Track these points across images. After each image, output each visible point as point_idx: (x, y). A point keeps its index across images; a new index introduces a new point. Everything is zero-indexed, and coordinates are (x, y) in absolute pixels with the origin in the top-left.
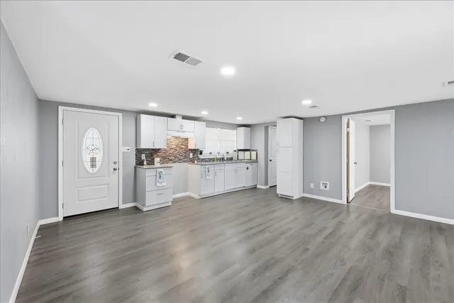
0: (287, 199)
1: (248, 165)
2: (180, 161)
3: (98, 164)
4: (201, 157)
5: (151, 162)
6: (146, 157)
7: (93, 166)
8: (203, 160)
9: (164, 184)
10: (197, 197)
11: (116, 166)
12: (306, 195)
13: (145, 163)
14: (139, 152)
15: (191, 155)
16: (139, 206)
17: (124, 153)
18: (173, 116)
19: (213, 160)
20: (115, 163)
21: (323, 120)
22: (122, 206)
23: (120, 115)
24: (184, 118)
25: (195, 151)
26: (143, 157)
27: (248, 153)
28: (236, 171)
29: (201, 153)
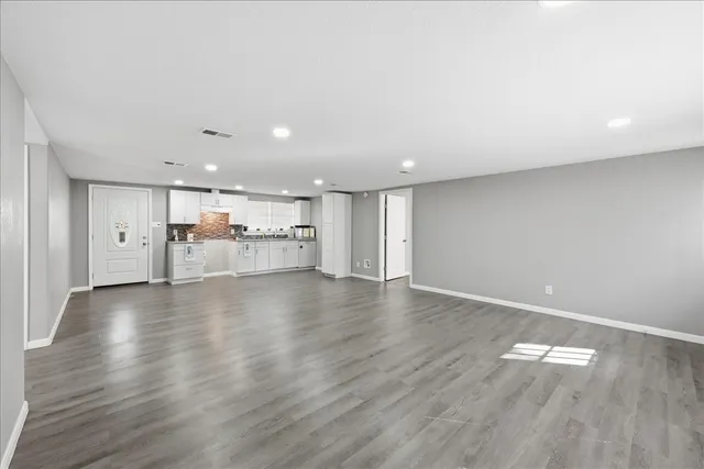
0: (330, 278)
1: (302, 243)
2: (219, 237)
3: (127, 237)
4: (245, 233)
5: (183, 238)
6: (179, 232)
7: (122, 240)
8: (248, 237)
9: (193, 259)
10: (235, 275)
11: (146, 241)
12: (353, 275)
13: (177, 238)
14: (170, 227)
15: (233, 232)
16: (170, 280)
17: (154, 228)
18: (209, 191)
19: (261, 237)
20: (144, 238)
21: (366, 195)
22: (152, 281)
23: (150, 190)
24: (222, 191)
25: (237, 227)
26: (175, 232)
27: (305, 229)
28: (284, 250)
29: (245, 230)
